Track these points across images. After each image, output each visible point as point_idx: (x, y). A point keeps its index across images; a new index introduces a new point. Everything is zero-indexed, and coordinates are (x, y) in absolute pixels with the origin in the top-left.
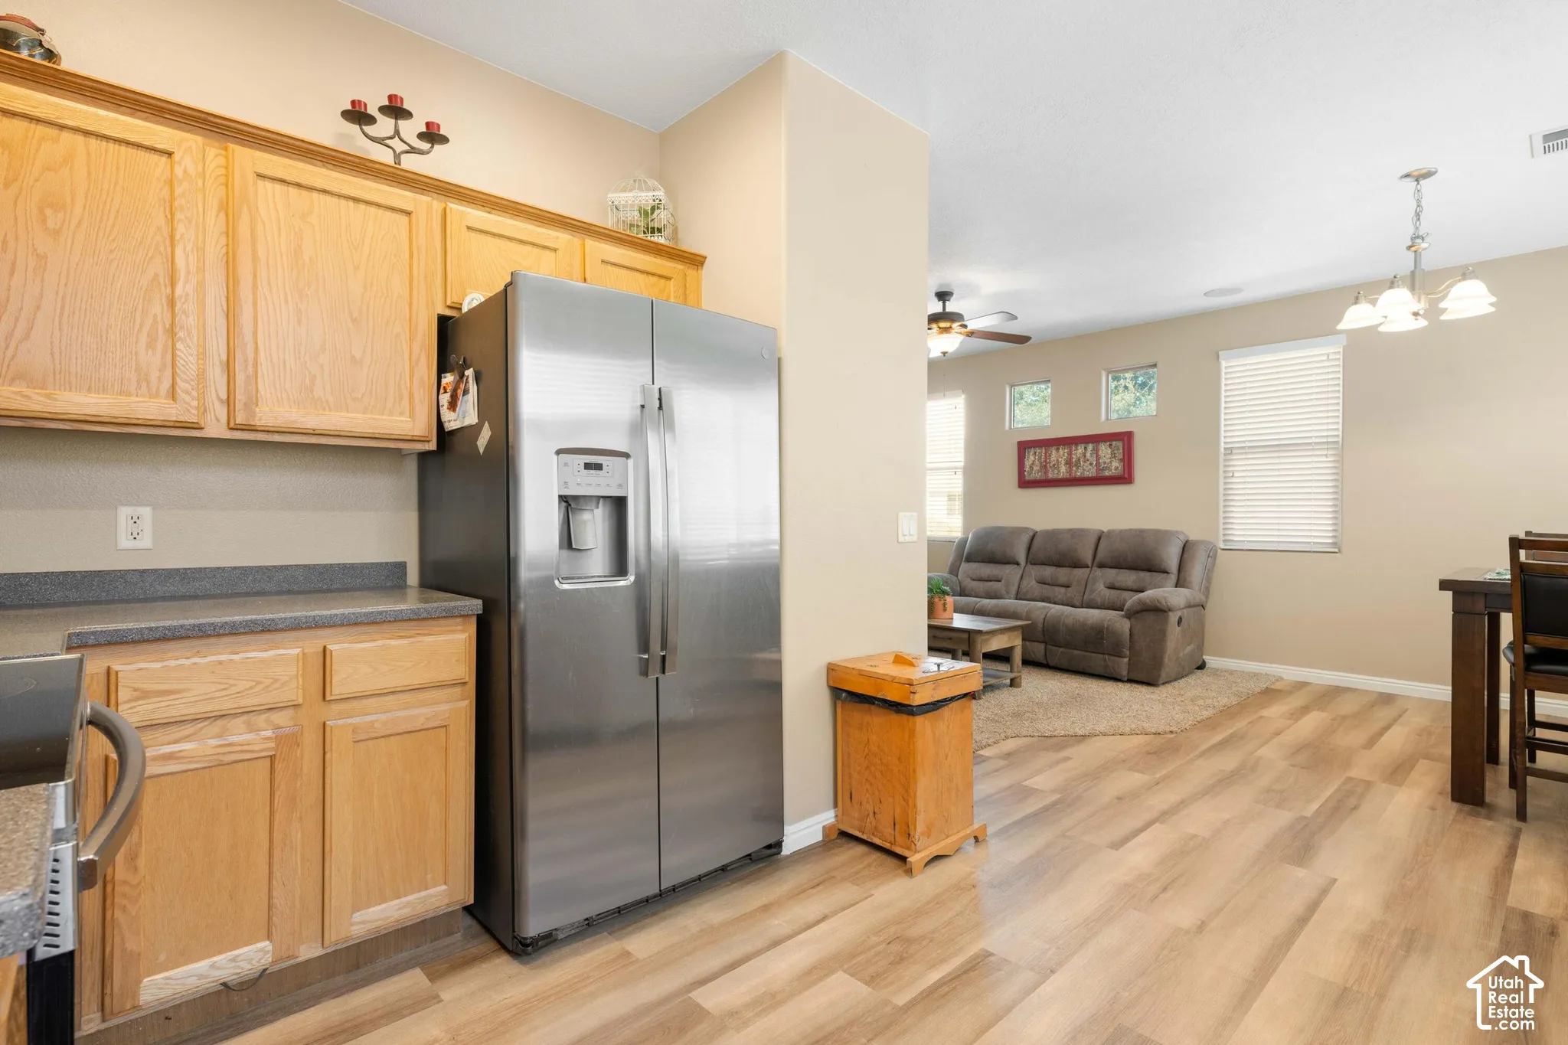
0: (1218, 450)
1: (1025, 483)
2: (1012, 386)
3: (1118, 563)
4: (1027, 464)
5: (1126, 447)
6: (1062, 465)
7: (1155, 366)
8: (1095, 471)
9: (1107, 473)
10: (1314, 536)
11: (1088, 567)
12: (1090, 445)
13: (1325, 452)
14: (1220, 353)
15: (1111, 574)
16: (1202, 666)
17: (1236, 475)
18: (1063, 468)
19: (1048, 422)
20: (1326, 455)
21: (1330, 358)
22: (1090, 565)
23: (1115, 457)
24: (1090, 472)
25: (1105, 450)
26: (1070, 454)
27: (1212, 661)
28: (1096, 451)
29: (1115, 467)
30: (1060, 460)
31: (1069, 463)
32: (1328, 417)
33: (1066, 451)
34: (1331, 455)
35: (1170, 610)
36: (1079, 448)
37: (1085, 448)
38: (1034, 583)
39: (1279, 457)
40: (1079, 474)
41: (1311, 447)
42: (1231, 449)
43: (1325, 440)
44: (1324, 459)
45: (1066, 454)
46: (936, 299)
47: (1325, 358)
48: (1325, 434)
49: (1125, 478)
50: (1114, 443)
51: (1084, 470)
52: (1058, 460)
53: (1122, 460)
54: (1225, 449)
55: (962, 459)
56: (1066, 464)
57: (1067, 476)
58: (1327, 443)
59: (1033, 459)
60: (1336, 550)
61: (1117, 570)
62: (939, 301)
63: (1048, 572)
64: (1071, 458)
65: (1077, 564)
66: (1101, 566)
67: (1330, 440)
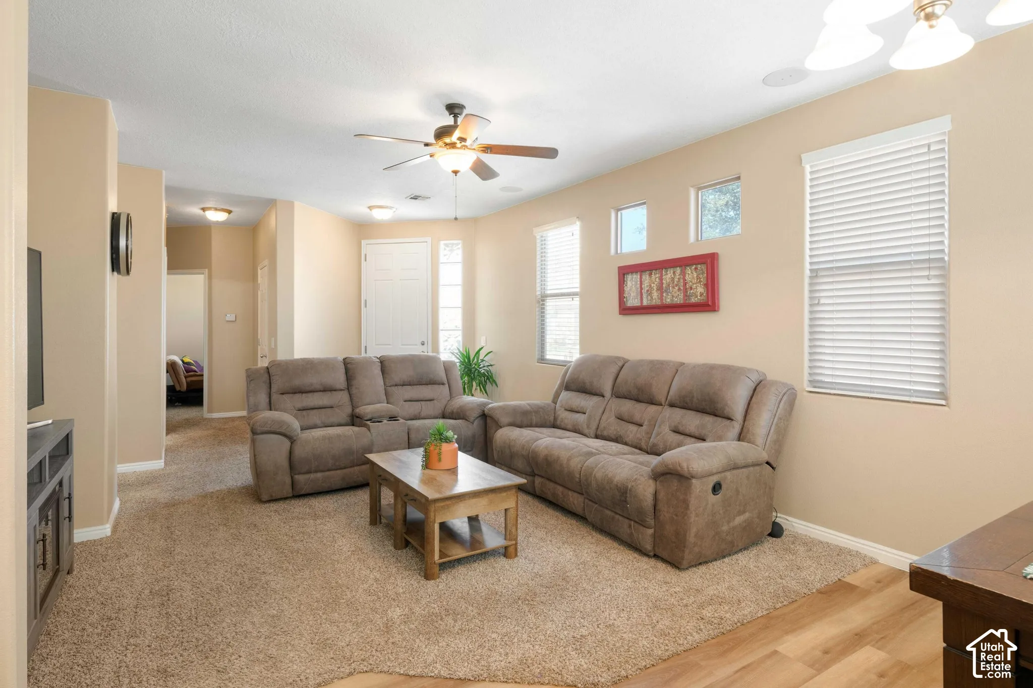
0: (802, 273)
1: (626, 310)
2: (618, 210)
3: (684, 403)
4: (627, 289)
5: (710, 271)
6: (655, 291)
7: (739, 178)
8: (682, 297)
9: (693, 300)
10: (914, 382)
11: (661, 405)
12: (678, 268)
13: (926, 273)
14: (802, 155)
15: (678, 414)
16: (776, 531)
17: (822, 301)
18: (655, 294)
19: (643, 247)
20: (928, 277)
21: (932, 149)
22: (663, 404)
23: (700, 282)
24: (679, 299)
25: (691, 274)
26: (661, 279)
27: (793, 524)
28: (683, 273)
29: (699, 292)
30: (652, 285)
31: (660, 288)
32: (929, 227)
33: (657, 275)
34: (936, 276)
35: (693, 477)
36: (669, 272)
37: (674, 273)
38: (613, 419)
39: (870, 280)
40: (669, 300)
41: (909, 267)
42: (817, 270)
43: (927, 257)
44: (926, 282)
45: (657, 280)
46: (447, 113)
47: (926, 150)
48: (926, 248)
49: (709, 305)
50: (699, 266)
51: (673, 296)
52: (650, 285)
53: (706, 285)
54: (811, 270)
55: (578, 285)
56: (658, 290)
57: (659, 302)
58: (929, 260)
59: (631, 285)
60: (943, 402)
61: (684, 411)
62: (450, 114)
63: (627, 406)
64: (662, 284)
65: (652, 402)
66: (672, 405)
67: (932, 256)
